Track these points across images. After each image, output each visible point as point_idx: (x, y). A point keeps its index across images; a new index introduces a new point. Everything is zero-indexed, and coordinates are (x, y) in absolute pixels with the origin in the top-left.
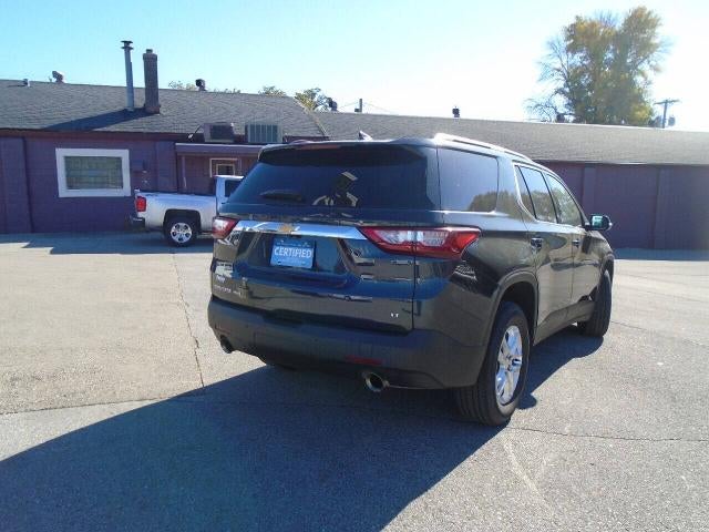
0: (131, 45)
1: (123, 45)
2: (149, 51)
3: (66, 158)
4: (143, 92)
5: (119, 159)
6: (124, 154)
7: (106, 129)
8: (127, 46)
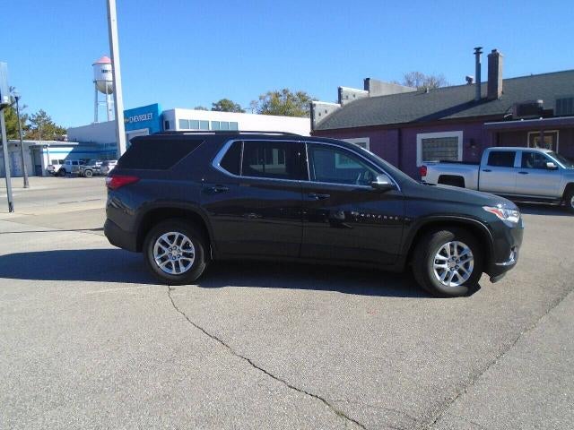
0: (481, 50)
1: (475, 51)
2: (494, 51)
3: (423, 140)
4: (486, 85)
5: (457, 138)
6: (459, 134)
7: (448, 117)
8: (478, 52)
